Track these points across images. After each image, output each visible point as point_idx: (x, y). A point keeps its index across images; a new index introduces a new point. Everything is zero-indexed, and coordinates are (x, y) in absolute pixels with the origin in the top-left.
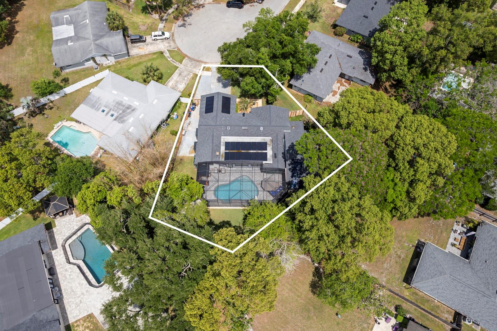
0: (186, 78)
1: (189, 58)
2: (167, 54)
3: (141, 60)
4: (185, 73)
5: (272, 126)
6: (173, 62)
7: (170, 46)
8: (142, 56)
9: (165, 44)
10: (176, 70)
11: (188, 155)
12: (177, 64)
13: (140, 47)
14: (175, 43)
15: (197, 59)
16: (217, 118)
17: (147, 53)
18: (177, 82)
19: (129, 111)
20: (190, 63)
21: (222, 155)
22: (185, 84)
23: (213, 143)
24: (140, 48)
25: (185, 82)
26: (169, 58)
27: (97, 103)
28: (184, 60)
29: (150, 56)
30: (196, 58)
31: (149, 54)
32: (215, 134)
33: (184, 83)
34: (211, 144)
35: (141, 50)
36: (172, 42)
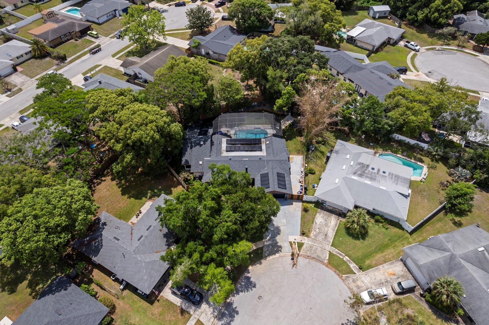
0: (317, 230)
1: (322, 262)
2: (353, 266)
3: (383, 254)
4: (321, 237)
5: (220, 161)
6: (341, 255)
7: (354, 281)
8: (385, 262)
9: (363, 285)
10: (333, 242)
11: (294, 156)
12: (335, 251)
13: (395, 277)
14: (349, 288)
15: (311, 261)
16: (272, 166)
17: (381, 267)
18: (326, 225)
19: (359, 172)
20: (319, 252)
21: (263, 143)
22: (316, 223)
23: (273, 148)
24: (394, 274)
25: (318, 226)
26: (349, 261)
27: (395, 180)
28: (327, 258)
29: (374, 262)
30: (313, 262)
31: (376, 265)
32: (272, 155)
33: (318, 223)
34: (274, 148)
35: (391, 271)
36: (355, 289)
